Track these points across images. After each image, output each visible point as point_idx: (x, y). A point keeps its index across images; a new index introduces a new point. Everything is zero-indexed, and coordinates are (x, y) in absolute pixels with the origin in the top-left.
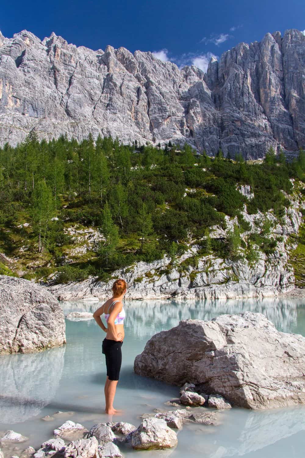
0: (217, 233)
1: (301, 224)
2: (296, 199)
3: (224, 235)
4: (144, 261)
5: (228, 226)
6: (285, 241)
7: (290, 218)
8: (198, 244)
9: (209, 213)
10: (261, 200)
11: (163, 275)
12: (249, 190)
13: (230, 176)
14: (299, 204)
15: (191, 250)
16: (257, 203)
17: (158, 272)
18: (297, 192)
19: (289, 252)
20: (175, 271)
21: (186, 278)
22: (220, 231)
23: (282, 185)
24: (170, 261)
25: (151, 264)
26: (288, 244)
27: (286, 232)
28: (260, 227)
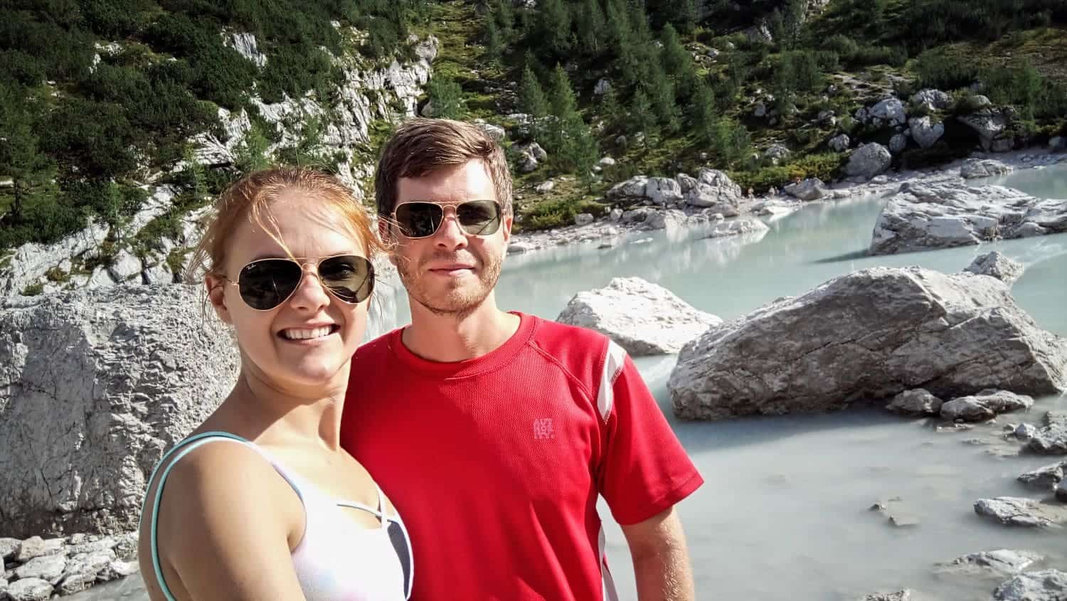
0: (208, 152)
1: (372, 123)
2: (352, 67)
3: (225, 156)
4: (34, 240)
5: (230, 134)
6: (351, 161)
7: (350, 109)
8: (170, 181)
9: (181, 104)
10: (285, 70)
11: (97, 270)
12: (255, 46)
13: (205, 11)
14: (358, 79)
15: (156, 199)
16: (280, 77)
17: (81, 264)
18: (351, 51)
19: (361, 183)
20: (127, 256)
21: (160, 267)
22: (215, 147)
23: (322, 34)
24: (108, 230)
25: (57, 247)
26: (357, 167)
27: (347, 142)
28: (296, 132)
